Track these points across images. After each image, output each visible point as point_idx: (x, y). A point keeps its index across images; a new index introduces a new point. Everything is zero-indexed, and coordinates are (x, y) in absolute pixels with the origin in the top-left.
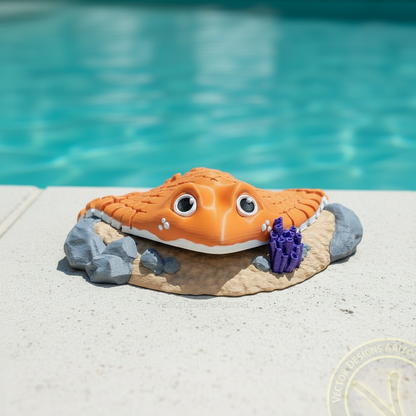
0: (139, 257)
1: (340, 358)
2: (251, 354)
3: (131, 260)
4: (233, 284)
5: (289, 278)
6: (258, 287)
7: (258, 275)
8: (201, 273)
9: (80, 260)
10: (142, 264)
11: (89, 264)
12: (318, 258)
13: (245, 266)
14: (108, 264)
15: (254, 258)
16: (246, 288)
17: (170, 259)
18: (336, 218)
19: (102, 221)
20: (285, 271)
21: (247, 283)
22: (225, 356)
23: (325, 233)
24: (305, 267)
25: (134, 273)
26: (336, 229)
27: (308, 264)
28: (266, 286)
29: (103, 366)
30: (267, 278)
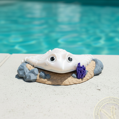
0: (39, 74)
1: (96, 103)
2: (71, 102)
3: (37, 75)
4: (66, 82)
5: (82, 80)
6: (73, 83)
7: (73, 79)
8: (57, 79)
9: (22, 75)
10: (40, 76)
11: (24, 76)
12: (91, 75)
13: (69, 77)
14: (30, 76)
15: (72, 74)
16: (70, 83)
17: (48, 75)
18: (96, 63)
19: (28, 64)
20: (81, 78)
21: (70, 82)
22: (63, 102)
23: (92, 67)
24: (86, 77)
25: (37, 78)
26: (96, 66)
28: (75, 82)
29: (28, 105)
30: (76, 80)
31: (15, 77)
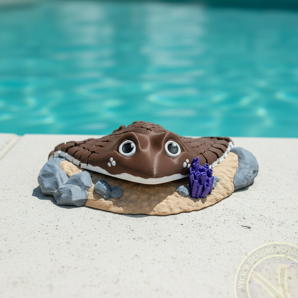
0: (93, 186)
1: (240, 262)
2: (173, 258)
3: (87, 188)
4: (163, 206)
5: (203, 202)
6: (181, 208)
7: (180, 200)
8: (138, 198)
9: (49, 189)
10: (95, 192)
11: (56, 191)
12: (225, 188)
13: (171, 193)
14: (70, 191)
15: (177, 188)
16: (171, 209)
17: (116, 188)
18: (239, 158)
20: (200, 197)
21: (172, 206)
22: (154, 260)
23: (230, 169)
24: (215, 194)
25: (89, 198)
26: (239, 165)
27: (217, 191)
28: (186, 207)
29: (63, 267)
30: (186, 202)
31: (33, 195)
